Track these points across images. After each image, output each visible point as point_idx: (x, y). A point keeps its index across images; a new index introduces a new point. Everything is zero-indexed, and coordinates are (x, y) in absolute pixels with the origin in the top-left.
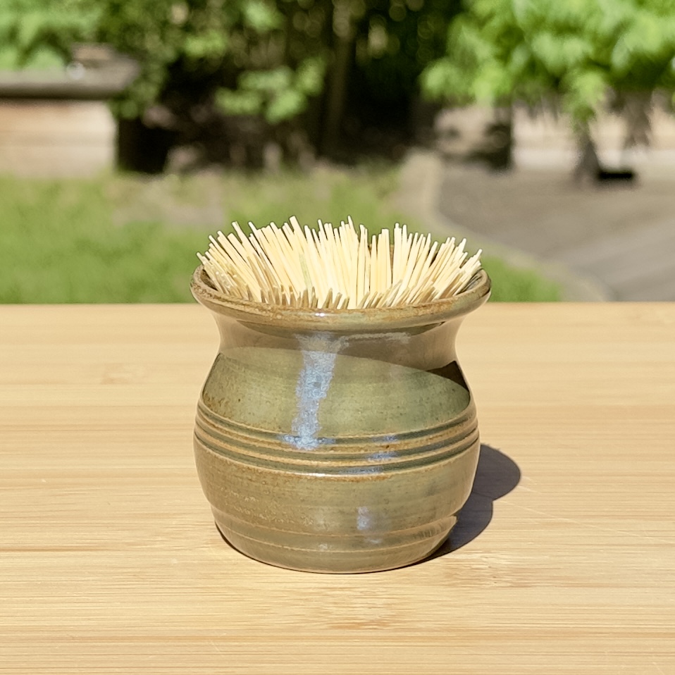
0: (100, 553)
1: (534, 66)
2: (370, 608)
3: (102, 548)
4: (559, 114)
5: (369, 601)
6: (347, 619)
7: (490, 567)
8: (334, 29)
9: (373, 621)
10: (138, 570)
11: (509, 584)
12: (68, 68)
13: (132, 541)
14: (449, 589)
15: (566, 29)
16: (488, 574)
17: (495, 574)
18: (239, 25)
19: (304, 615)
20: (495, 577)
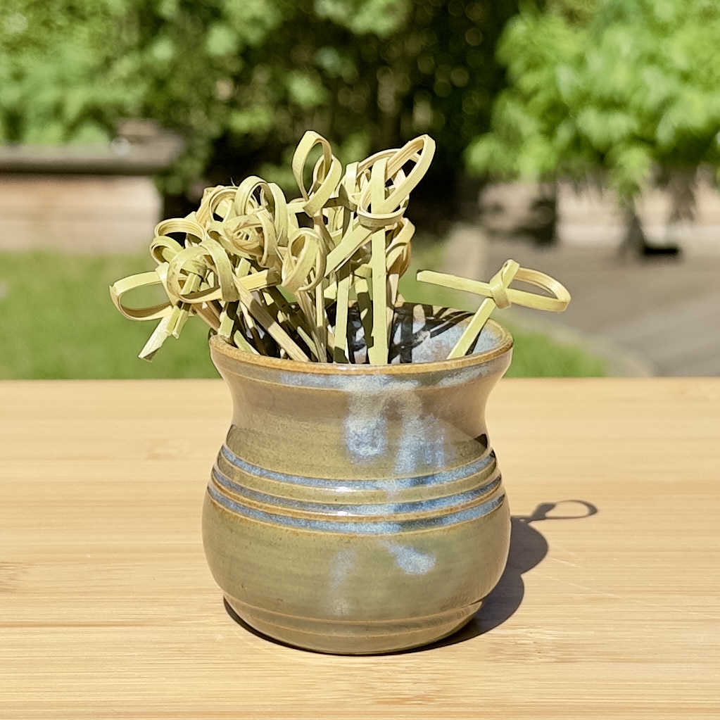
0: (145, 628)
1: (579, 142)
2: (415, 683)
3: (147, 623)
4: (603, 189)
6: (392, 694)
7: (535, 643)
8: (379, 105)
9: (417, 697)
10: (183, 646)
11: (554, 660)
12: (113, 144)
13: (177, 616)
14: (494, 664)
15: (611, 104)
16: (532, 650)
17: (540, 649)
18: (283, 101)
19: (348, 690)
20: (539, 653)
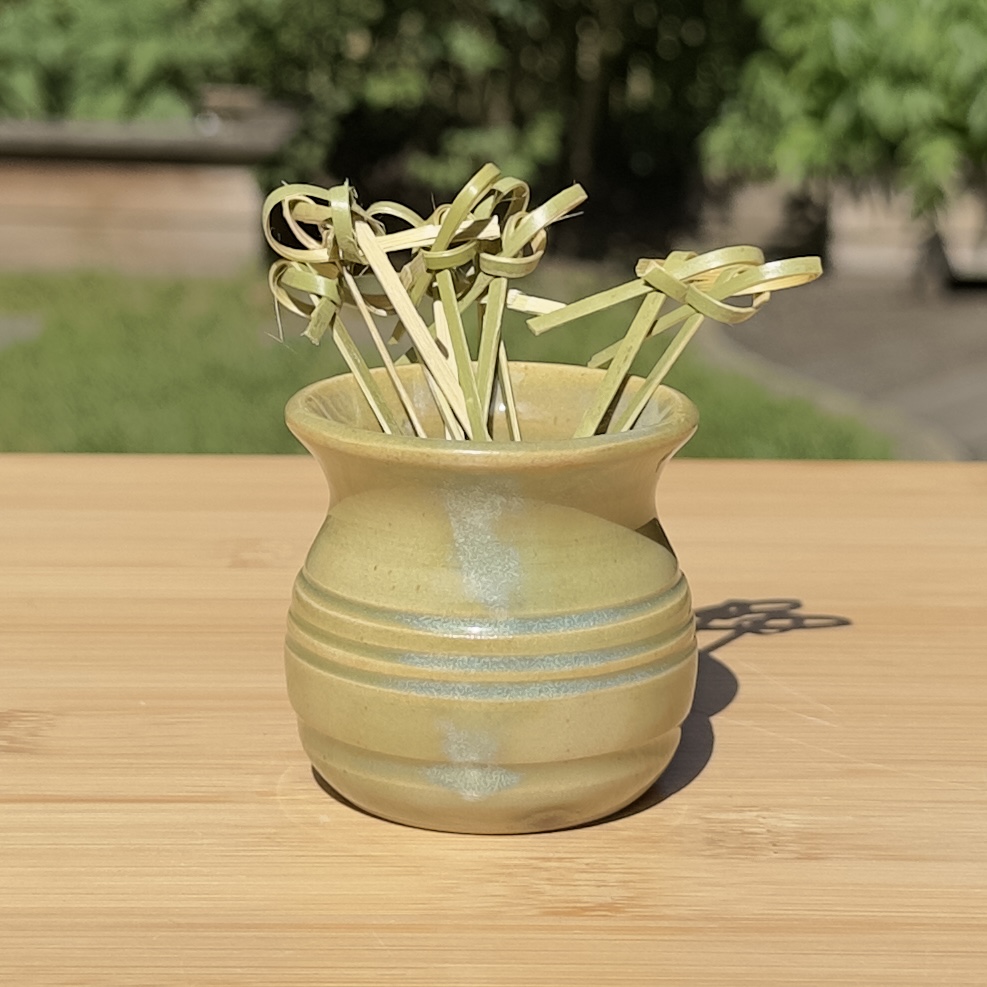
0: (219, 806)
1: (860, 128)
2: (599, 886)
3: (221, 799)
4: (892, 192)
5: (596, 876)
6: (567, 902)
7: (769, 831)
8: (579, 71)
9: (601, 905)
10: (274, 831)
11: (796, 855)
12: (197, 119)
13: (265, 790)
14: (710, 861)
15: (906, 76)
16: (765, 841)
17: (775, 841)
18: (443, 66)
19: (504, 896)
20: (775, 845)
